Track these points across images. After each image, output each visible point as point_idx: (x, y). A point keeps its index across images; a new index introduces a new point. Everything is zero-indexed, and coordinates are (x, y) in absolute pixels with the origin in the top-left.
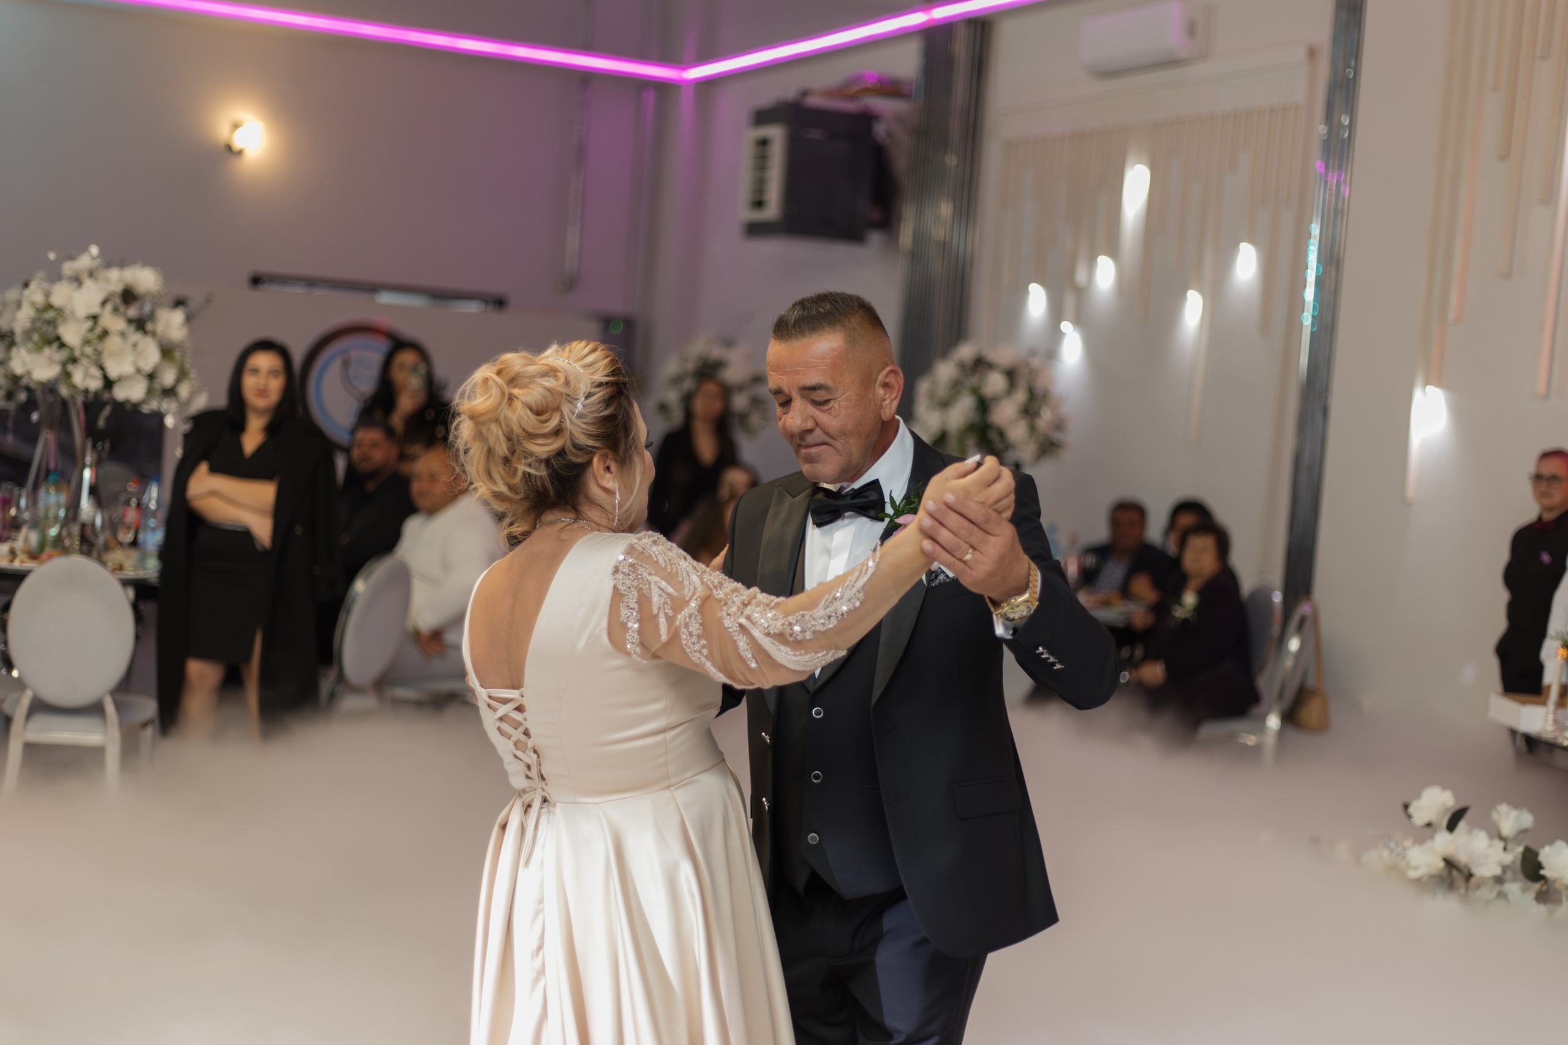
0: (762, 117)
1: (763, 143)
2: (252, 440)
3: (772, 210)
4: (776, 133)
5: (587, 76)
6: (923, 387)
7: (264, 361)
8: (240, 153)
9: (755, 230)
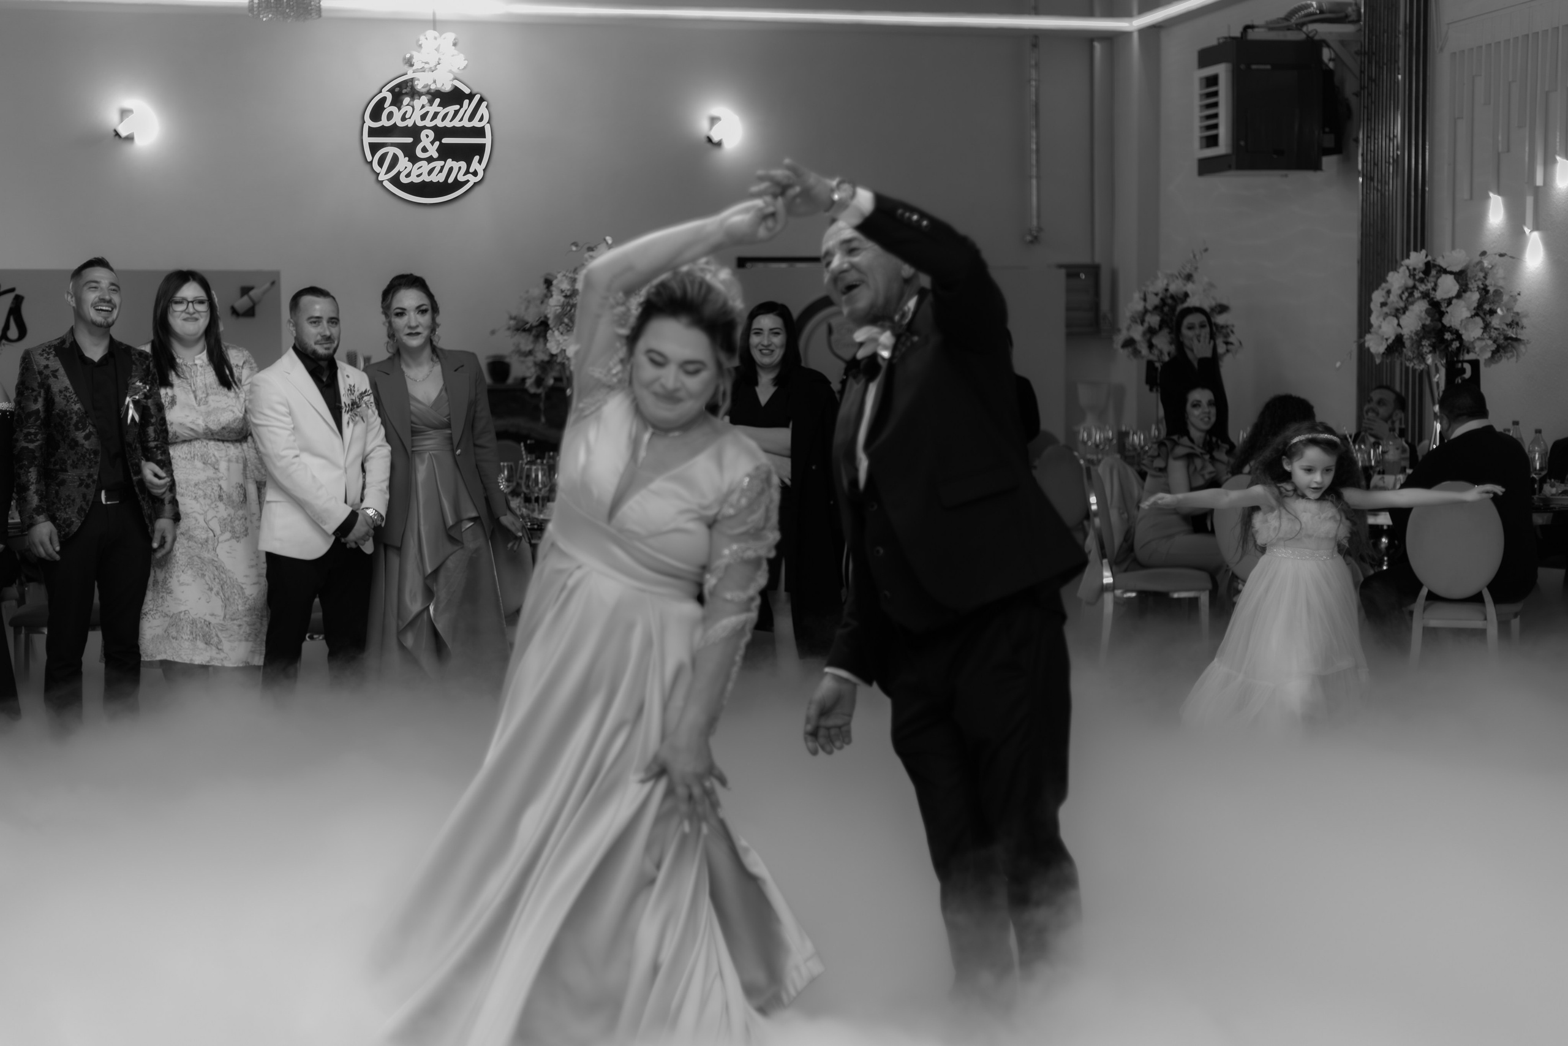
0: (1206, 57)
1: (1212, 81)
2: (765, 391)
3: (1223, 148)
4: (1221, 70)
5: (1036, 37)
6: (1377, 297)
7: (767, 322)
8: (719, 144)
9: (1207, 167)
